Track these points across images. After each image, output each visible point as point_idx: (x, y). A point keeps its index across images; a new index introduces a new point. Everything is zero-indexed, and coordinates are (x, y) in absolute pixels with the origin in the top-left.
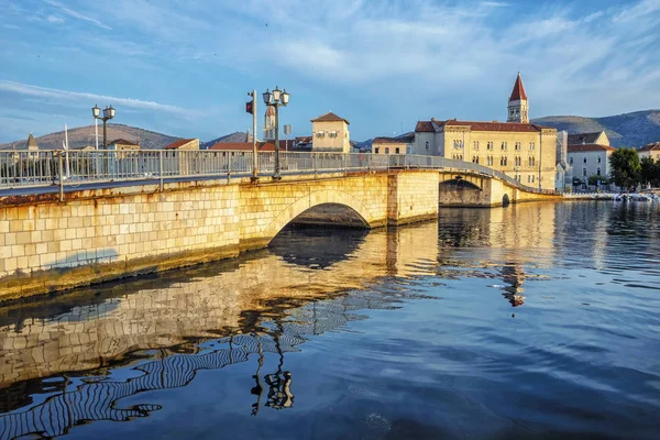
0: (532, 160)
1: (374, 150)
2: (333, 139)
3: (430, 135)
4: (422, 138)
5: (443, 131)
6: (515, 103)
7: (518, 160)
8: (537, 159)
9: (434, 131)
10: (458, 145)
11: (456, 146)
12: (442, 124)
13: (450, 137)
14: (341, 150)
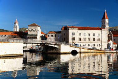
0: (99, 40)
2: (34, 32)
5: (69, 30)
7: (94, 40)
9: (67, 30)
10: (73, 34)
12: (69, 28)
14: (37, 35)
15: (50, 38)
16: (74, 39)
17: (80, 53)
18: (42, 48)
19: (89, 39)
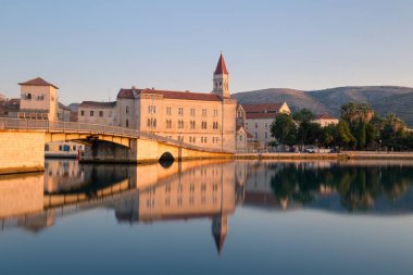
0: (215, 126)
1: (80, 113)
2: (40, 102)
3: (131, 101)
4: (125, 103)
5: (139, 98)
6: (218, 76)
7: (204, 125)
8: (220, 124)
9: (134, 98)
10: (152, 109)
11: (150, 111)
12: (139, 92)
13: (145, 103)
14: (47, 111)
15: (86, 121)
16: (153, 123)
17: (180, 160)
18: (83, 146)
19: (193, 123)
